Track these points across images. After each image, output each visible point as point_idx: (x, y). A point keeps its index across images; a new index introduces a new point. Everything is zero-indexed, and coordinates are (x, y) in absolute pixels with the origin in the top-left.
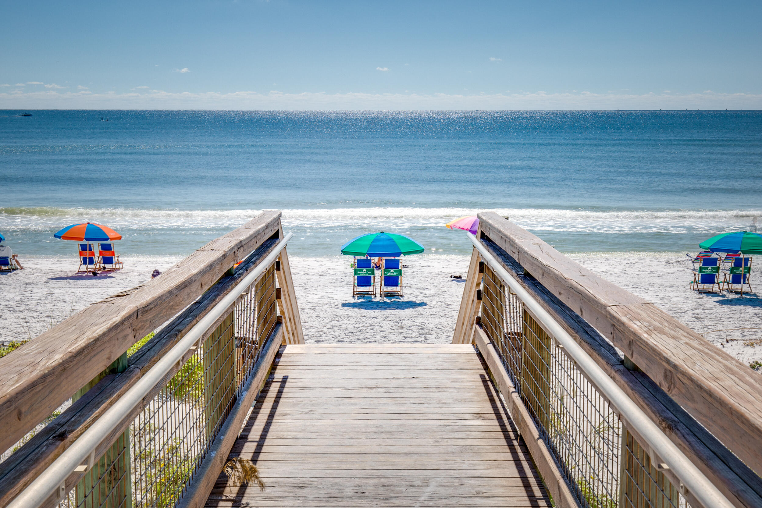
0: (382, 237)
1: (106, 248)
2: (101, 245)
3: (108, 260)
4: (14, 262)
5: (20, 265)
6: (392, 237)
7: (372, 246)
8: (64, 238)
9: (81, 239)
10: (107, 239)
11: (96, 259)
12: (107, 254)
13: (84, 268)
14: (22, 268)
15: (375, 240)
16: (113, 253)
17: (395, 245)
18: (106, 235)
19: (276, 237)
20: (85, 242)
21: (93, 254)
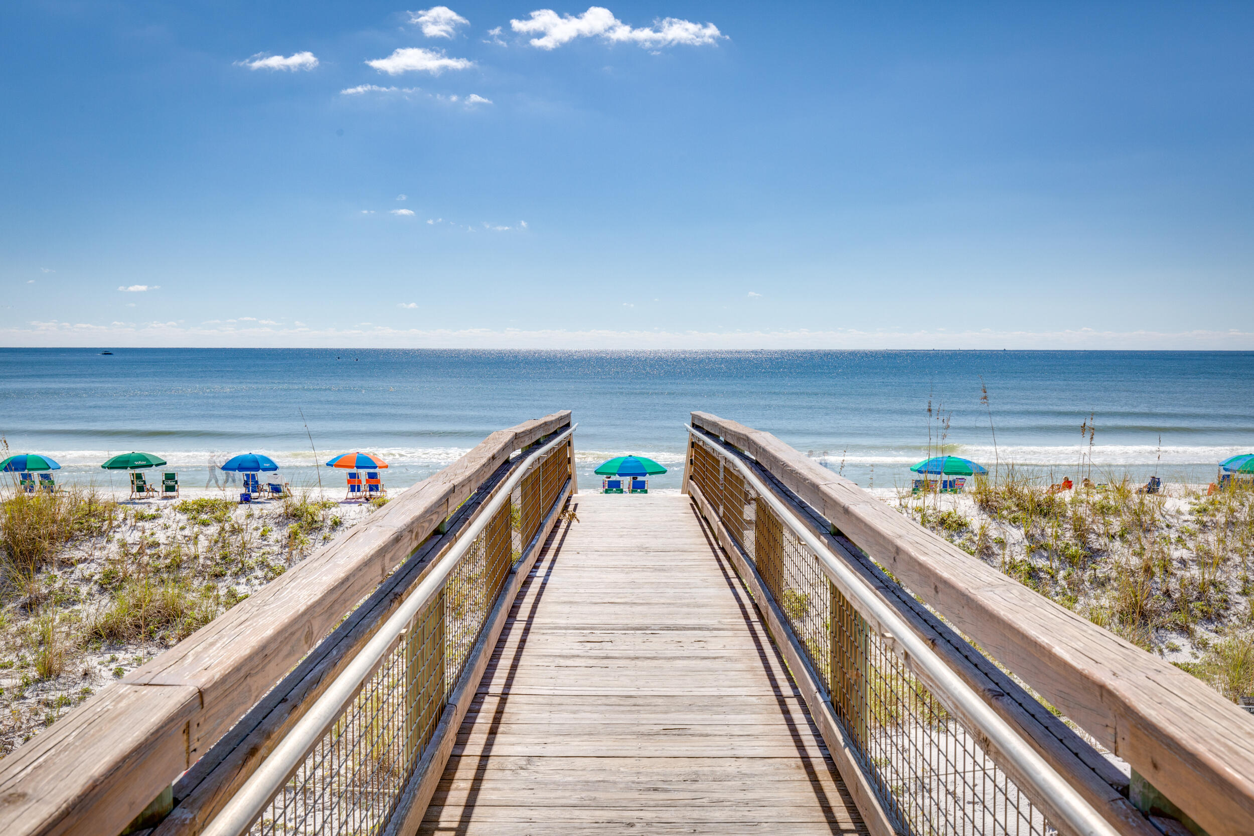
0: (630, 459)
1: (372, 476)
2: (368, 473)
3: (373, 488)
4: (285, 489)
5: (290, 493)
6: (639, 460)
7: (621, 467)
8: (337, 466)
9: (352, 467)
10: (375, 467)
11: (362, 489)
12: (373, 482)
13: (351, 495)
14: (292, 496)
15: (624, 462)
16: (379, 481)
17: (642, 466)
18: (374, 463)
19: (568, 426)
20: (354, 470)
21: (360, 482)
